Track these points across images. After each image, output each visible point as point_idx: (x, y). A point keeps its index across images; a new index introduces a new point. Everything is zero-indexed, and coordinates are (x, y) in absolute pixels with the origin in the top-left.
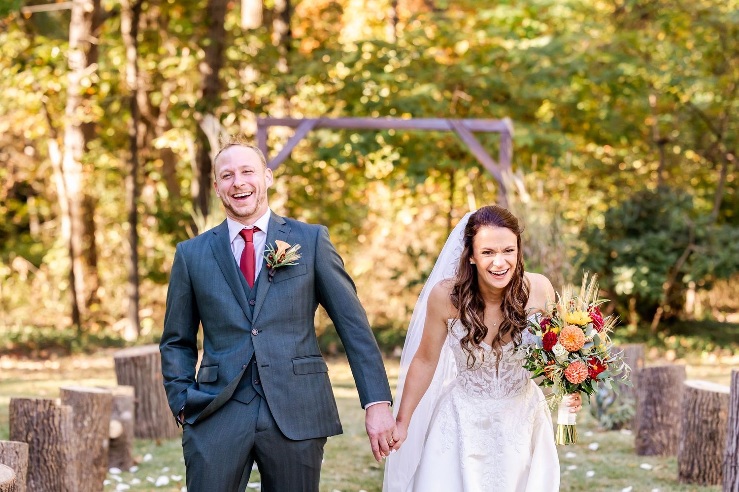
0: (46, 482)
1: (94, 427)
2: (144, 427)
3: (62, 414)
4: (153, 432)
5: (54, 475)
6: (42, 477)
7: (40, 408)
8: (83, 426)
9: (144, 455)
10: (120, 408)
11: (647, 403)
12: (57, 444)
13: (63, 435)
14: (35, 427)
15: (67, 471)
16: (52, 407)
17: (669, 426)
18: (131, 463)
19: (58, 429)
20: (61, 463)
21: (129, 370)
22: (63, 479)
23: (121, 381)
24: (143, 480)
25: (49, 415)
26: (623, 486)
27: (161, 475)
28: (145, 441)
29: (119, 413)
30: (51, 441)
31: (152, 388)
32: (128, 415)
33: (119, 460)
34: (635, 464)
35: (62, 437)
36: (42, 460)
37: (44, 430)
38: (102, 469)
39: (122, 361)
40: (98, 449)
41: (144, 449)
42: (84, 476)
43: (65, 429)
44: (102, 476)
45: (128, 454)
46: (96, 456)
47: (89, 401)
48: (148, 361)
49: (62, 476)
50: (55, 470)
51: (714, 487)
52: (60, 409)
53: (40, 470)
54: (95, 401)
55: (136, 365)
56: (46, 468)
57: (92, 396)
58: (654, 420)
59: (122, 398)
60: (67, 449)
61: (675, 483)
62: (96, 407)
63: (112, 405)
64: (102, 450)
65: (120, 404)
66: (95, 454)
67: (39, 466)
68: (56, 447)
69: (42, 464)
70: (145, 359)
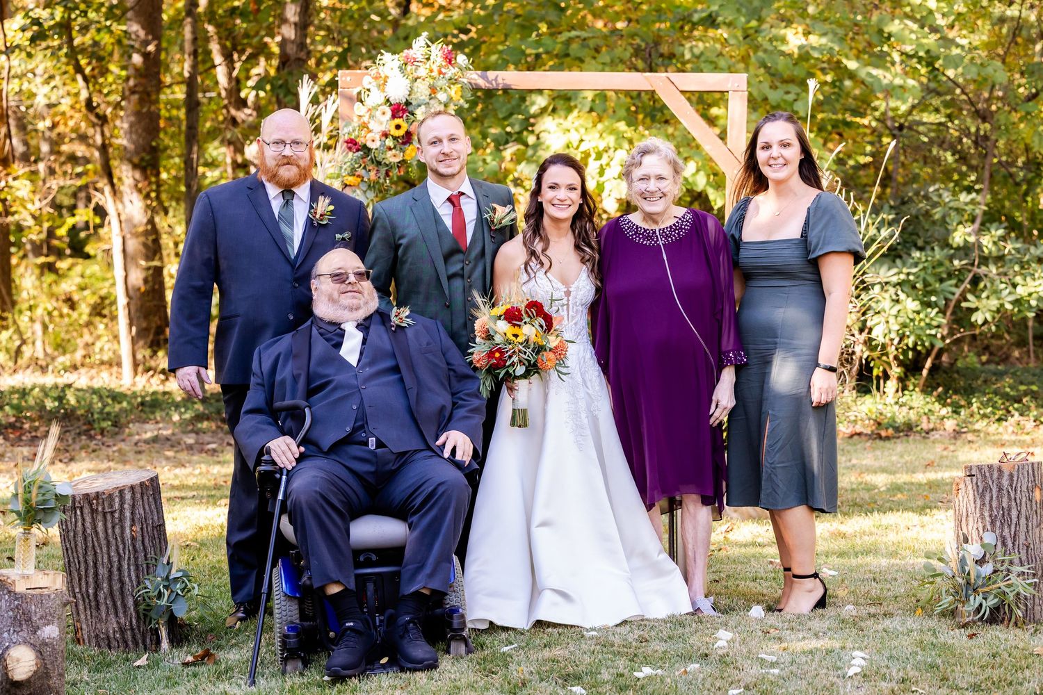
10: (37, 619)
29: (35, 630)
32: (50, 631)
48: (116, 501)
59: (41, 598)
65: (37, 612)
70: (110, 496)
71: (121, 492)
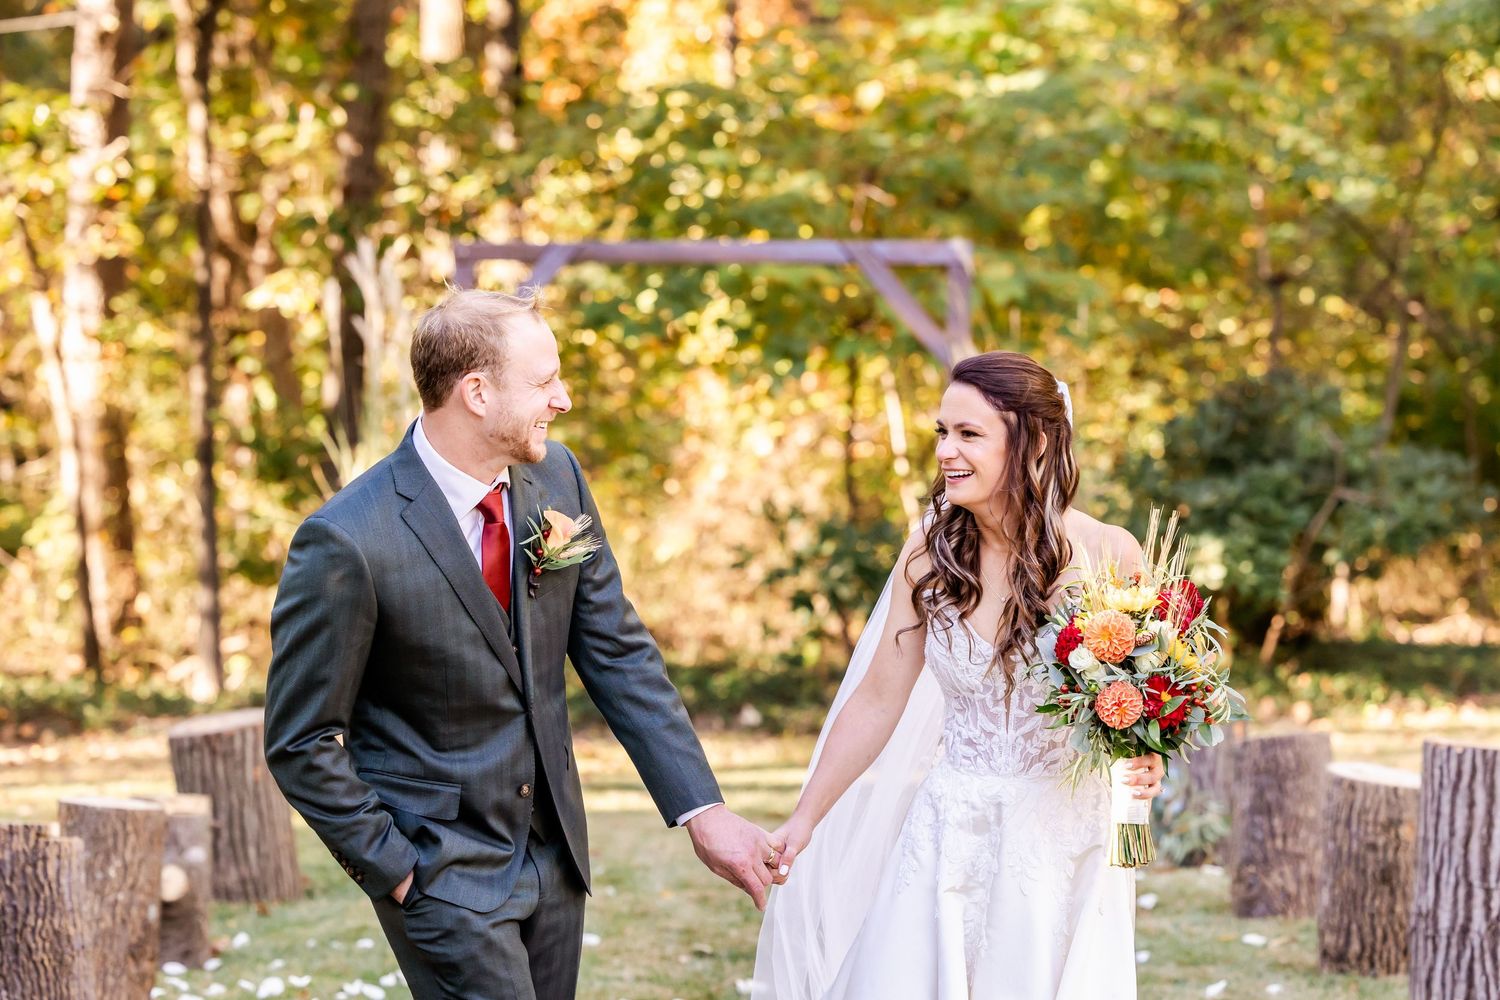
0: (33, 993)
1: (130, 881)
2: (232, 878)
3: (63, 854)
4: (250, 888)
5: (48, 980)
6: (23, 985)
7: (18, 843)
8: (106, 879)
9: (233, 935)
10: (183, 840)
11: (1254, 810)
12: (52, 915)
13: (66, 897)
14: (8, 882)
15: (75, 971)
16: (42, 841)
17: (1299, 857)
18: (206, 952)
19: (54, 886)
20: (62, 954)
21: (199, 763)
22: (68, 988)
23: (185, 785)
24: (231, 986)
25: (37, 858)
26: (1208, 981)
27: (267, 975)
28: (234, 907)
29: (181, 851)
30: (41, 910)
31: (247, 798)
32: (199, 854)
33: (183, 947)
34: (1231, 935)
35: (63, 903)
36: (23, 947)
37: (26, 888)
38: (146, 965)
39: (186, 744)
40: (138, 924)
41: (232, 924)
42: (111, 981)
43: (70, 885)
44: (146, 981)
45: (201, 934)
46: (134, 940)
47: (119, 827)
48: (238, 743)
49: (64, 981)
50: (50, 969)
51: (1392, 979)
52: (58, 844)
53: (21, 970)
54: (130, 828)
55: (213, 752)
56: (31, 966)
57: (123, 815)
58: (1269, 845)
59: (187, 820)
60: (75, 925)
61: (1312, 972)
62: (132, 839)
63: (165, 835)
64: (146, 926)
65: (183, 833)
66: (131, 934)
67: (16, 961)
68: (51, 923)
69: (23, 957)
70: (231, 738)
71: (243, 732)
